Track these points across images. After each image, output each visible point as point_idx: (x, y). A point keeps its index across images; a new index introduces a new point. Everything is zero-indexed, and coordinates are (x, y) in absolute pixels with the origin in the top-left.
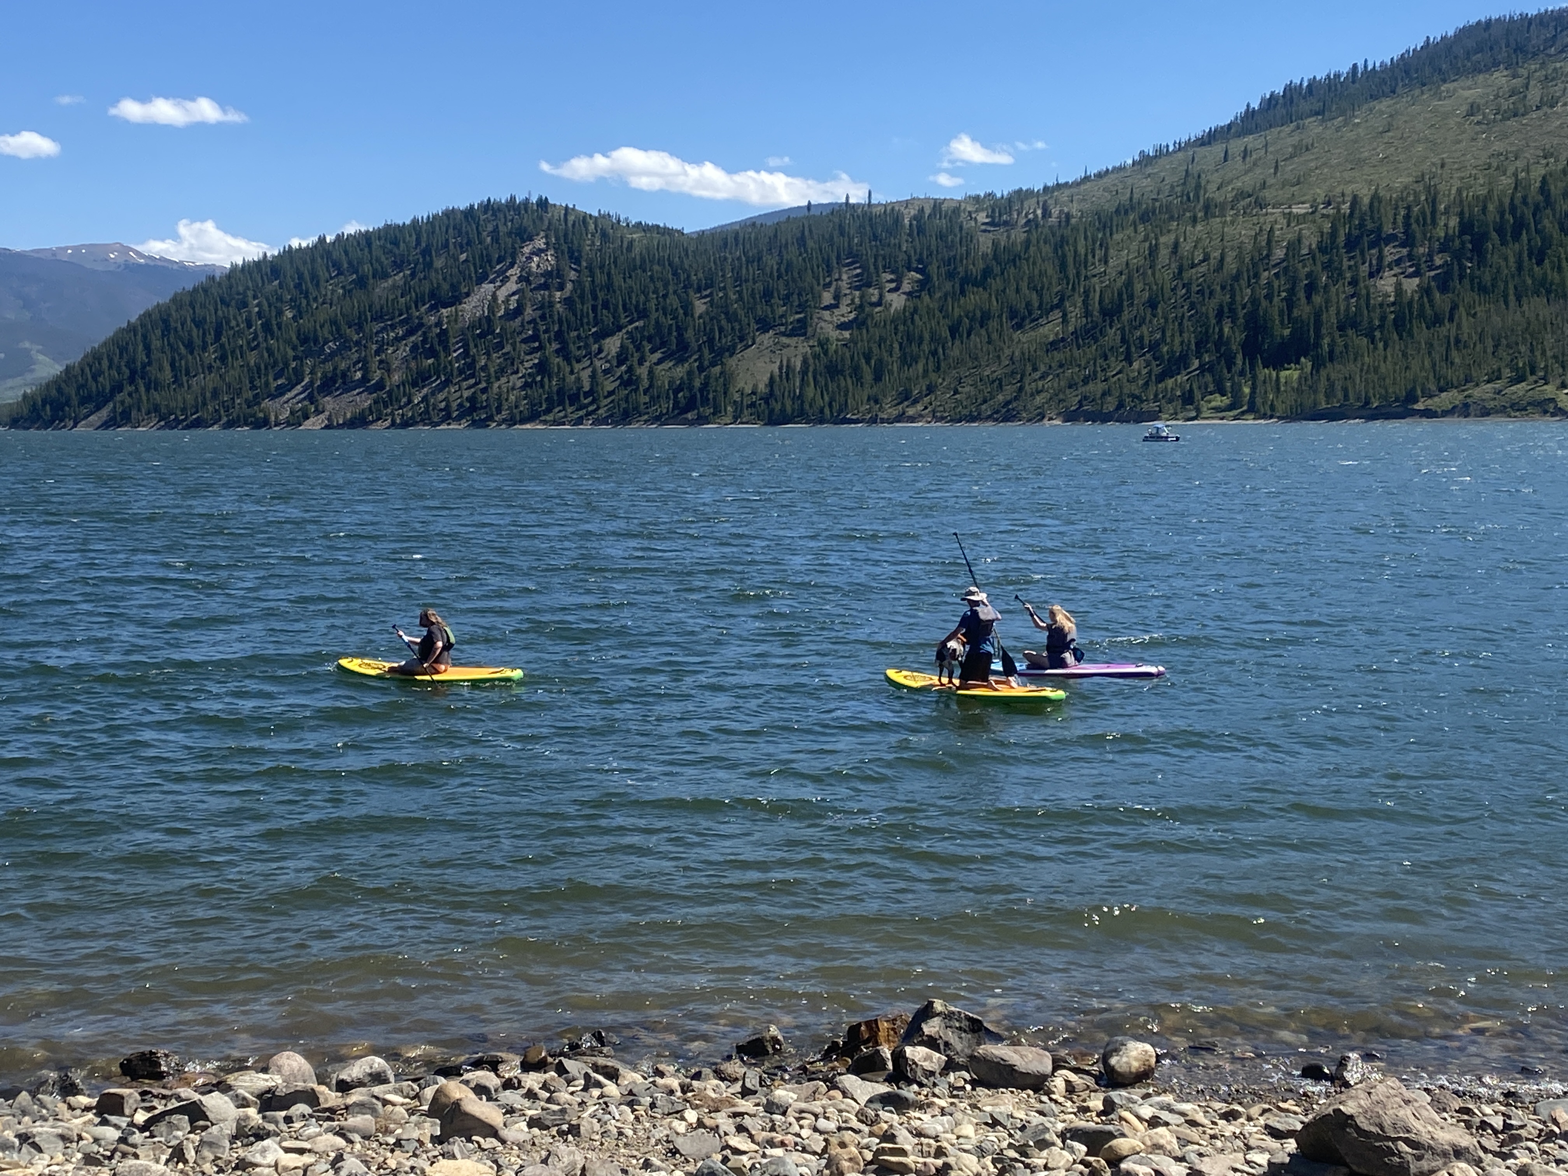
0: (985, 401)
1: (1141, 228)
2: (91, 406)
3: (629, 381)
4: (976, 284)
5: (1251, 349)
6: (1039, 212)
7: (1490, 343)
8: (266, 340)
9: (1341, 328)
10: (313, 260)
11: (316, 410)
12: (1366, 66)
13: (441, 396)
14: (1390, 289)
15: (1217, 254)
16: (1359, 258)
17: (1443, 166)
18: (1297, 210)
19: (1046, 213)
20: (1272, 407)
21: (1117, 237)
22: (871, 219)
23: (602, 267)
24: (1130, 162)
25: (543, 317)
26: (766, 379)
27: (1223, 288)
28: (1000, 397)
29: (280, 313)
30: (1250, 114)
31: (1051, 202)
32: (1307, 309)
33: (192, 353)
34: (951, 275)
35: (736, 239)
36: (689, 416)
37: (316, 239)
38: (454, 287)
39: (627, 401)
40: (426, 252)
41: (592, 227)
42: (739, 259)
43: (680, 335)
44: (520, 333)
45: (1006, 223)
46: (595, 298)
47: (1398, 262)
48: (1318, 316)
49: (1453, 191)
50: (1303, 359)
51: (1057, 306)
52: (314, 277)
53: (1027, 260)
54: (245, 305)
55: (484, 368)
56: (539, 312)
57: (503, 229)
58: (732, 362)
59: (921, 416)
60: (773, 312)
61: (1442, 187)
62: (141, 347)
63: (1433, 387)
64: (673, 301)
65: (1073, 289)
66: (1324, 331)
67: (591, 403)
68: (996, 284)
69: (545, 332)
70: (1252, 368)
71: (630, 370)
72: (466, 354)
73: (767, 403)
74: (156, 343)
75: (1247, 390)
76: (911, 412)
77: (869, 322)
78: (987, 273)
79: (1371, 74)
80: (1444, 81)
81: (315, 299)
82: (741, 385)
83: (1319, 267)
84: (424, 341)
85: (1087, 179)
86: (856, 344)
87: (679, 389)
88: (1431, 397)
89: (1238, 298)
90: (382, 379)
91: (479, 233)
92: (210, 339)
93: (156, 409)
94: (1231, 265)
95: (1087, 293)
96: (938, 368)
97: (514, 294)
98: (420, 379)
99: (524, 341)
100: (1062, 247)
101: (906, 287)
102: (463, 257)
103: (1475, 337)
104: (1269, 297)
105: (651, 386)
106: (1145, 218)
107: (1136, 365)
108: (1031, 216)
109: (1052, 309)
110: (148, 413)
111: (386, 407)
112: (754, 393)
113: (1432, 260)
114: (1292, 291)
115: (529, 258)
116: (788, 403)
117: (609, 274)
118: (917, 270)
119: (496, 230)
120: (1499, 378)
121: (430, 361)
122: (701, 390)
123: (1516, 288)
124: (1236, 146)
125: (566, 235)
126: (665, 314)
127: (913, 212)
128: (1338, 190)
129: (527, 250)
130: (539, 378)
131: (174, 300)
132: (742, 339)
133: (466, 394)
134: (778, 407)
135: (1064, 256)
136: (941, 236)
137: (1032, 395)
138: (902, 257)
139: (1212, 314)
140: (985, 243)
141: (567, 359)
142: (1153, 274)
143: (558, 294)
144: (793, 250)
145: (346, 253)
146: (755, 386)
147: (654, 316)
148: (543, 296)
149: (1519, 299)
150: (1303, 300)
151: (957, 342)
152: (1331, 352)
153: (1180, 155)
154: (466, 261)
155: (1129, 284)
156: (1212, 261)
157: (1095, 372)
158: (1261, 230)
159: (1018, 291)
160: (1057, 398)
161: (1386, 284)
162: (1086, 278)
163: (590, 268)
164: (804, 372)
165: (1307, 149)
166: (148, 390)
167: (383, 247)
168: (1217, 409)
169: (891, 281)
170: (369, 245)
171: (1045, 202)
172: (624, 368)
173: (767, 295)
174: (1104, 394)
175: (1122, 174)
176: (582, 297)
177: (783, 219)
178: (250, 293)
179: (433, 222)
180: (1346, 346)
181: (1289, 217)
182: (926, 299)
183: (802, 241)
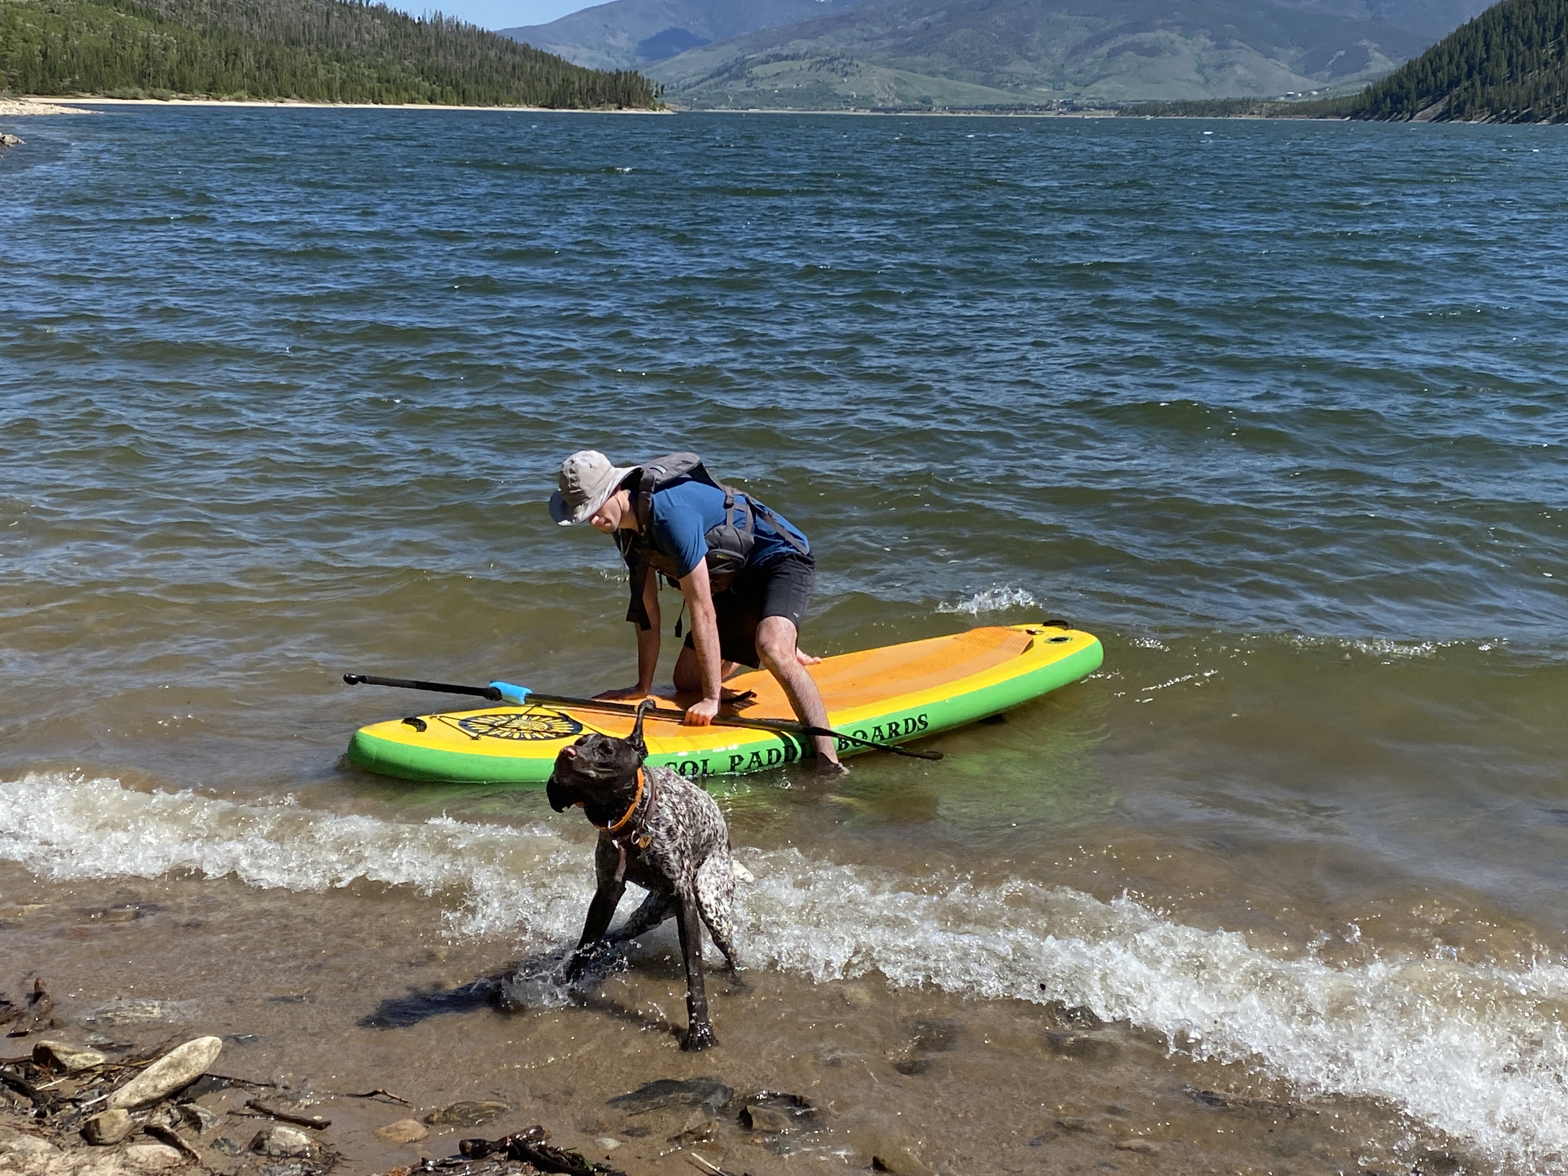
2: (1428, 99)
33: (1530, 49)
62: (1481, 43)
74: (1496, 40)
92: (1549, 34)
93: (1489, 103)
110: (1482, 107)
166: (1483, 84)
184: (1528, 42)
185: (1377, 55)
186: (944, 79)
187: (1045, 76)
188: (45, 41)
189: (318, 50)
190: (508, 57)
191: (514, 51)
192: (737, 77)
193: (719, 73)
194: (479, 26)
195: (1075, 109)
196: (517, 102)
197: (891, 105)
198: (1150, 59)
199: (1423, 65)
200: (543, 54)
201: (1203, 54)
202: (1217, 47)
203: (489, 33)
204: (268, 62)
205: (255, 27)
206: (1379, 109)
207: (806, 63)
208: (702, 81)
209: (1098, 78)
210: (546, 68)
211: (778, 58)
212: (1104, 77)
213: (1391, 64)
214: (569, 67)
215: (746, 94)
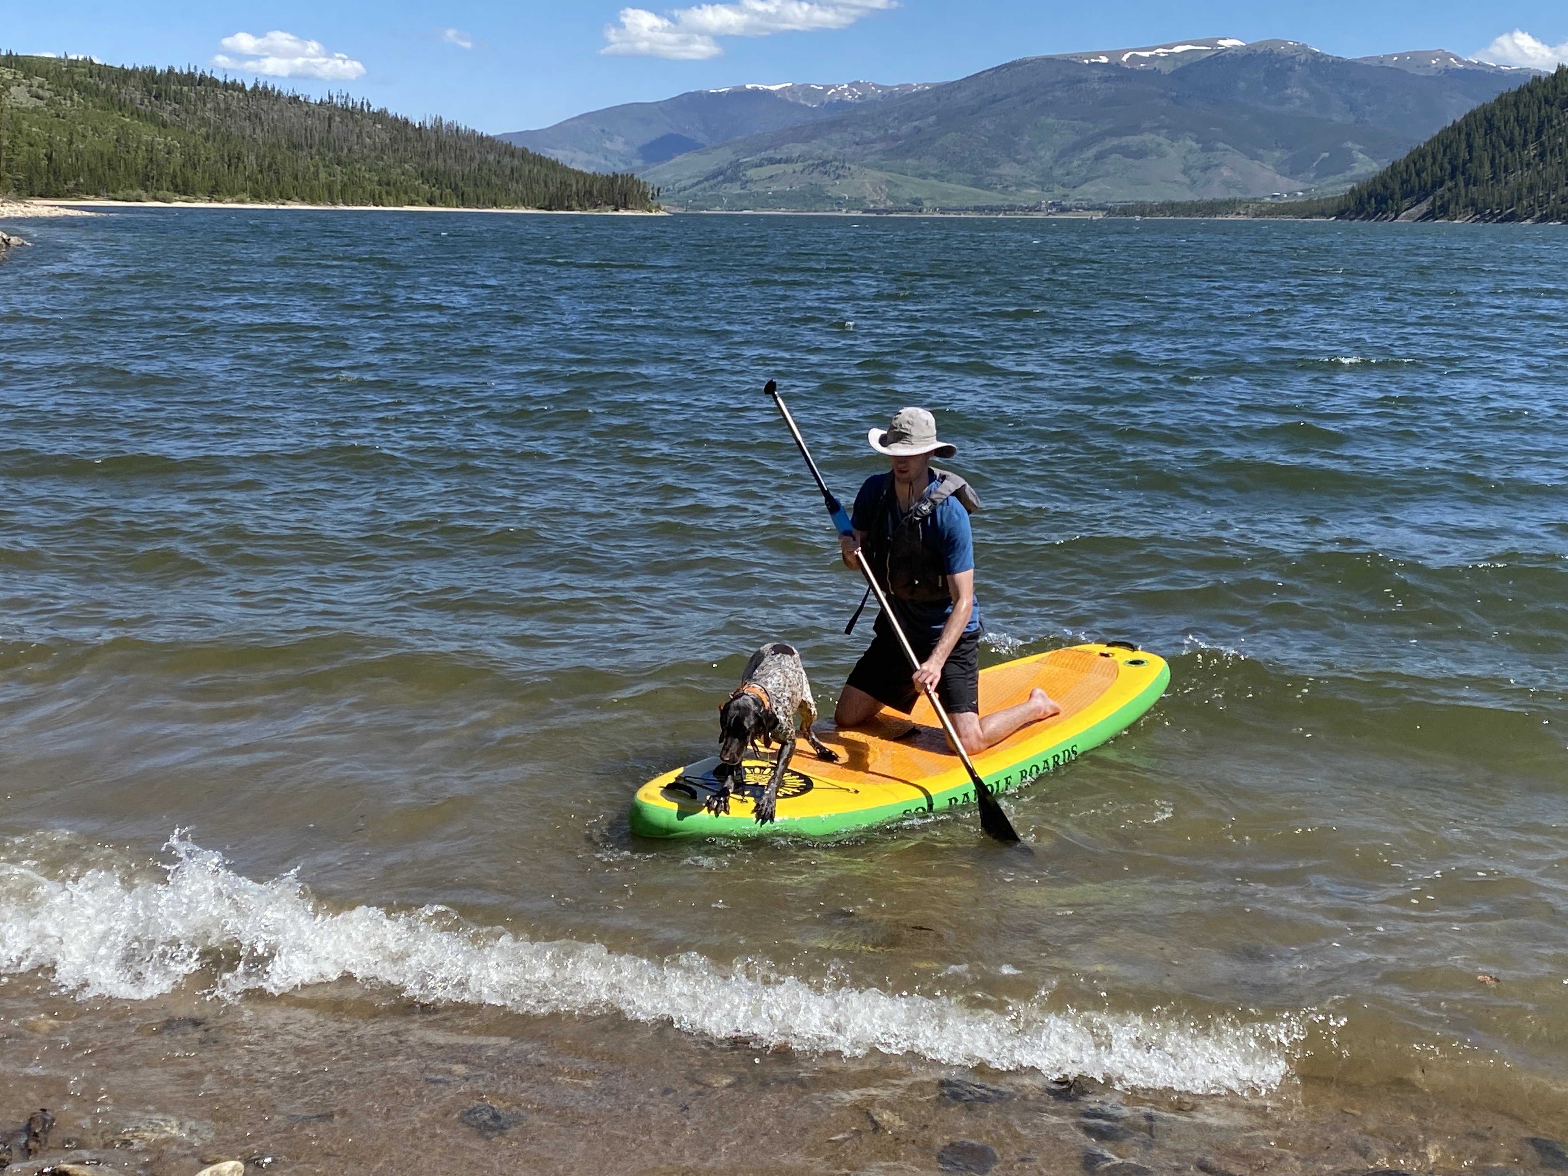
2: (1413, 198)
33: (1512, 150)
62: (1464, 145)
74: (1478, 141)
92: (1531, 137)
93: (1473, 203)
110: (1466, 206)
131: (1499, 100)
166: (1467, 185)
184: (1511, 144)
185: (1361, 156)
186: (935, 181)
187: (1034, 178)
188: (50, 145)
189: (319, 152)
190: (507, 160)
191: (512, 155)
192: (731, 180)
193: (714, 176)
194: (479, 131)
195: (1064, 210)
196: (515, 203)
197: (882, 207)
198: (1137, 162)
199: (1407, 166)
200: (541, 158)
201: (1189, 157)
202: (1204, 150)
203: (488, 137)
204: (270, 166)
205: (258, 131)
206: (1363, 209)
207: (799, 166)
208: (697, 184)
209: (1086, 180)
210: (544, 171)
211: (772, 161)
212: (1092, 179)
213: (1375, 165)
214: (566, 170)
215: (739, 196)
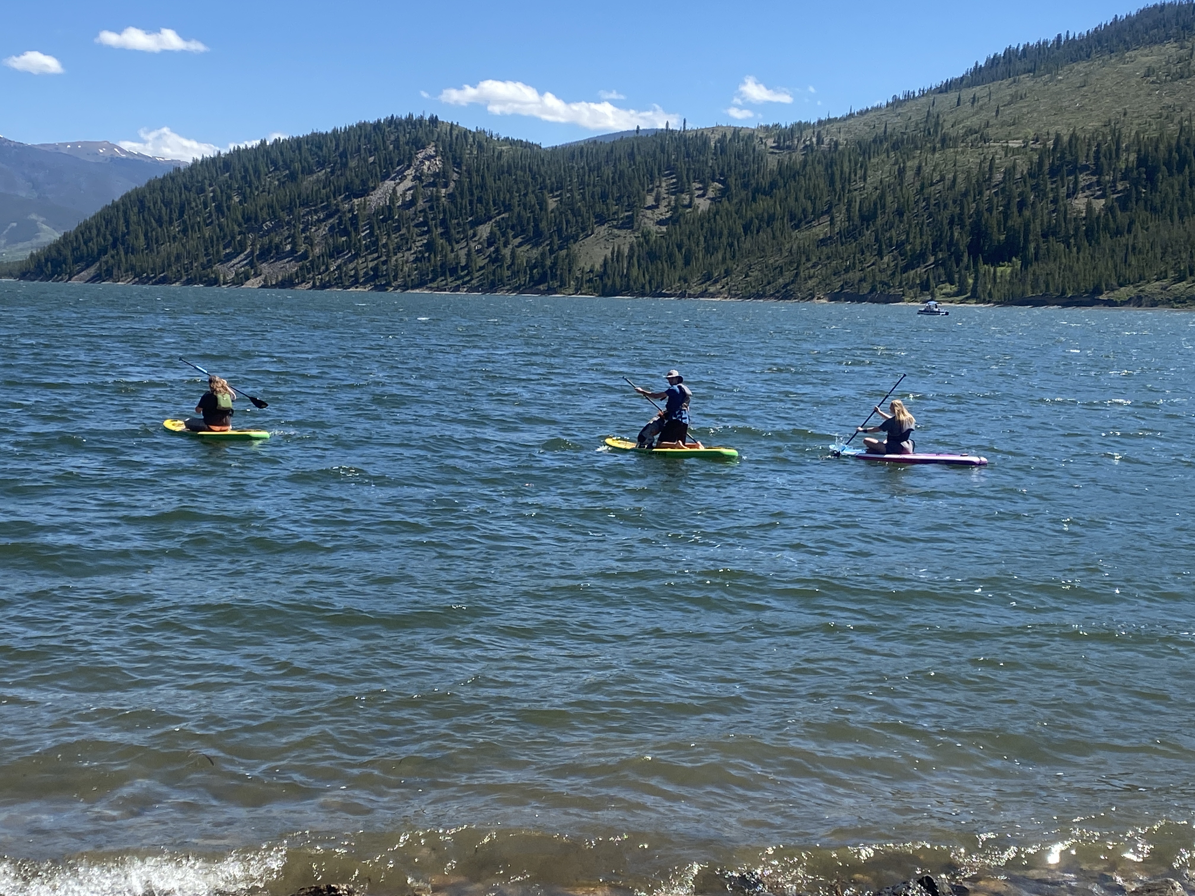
0: (769, 283)
1: (892, 154)
2: (82, 264)
3: (496, 259)
4: (765, 193)
5: (975, 250)
6: (814, 140)
7: (1159, 251)
8: (218, 219)
9: (1045, 236)
10: (256, 159)
11: (255, 273)
12: (1067, 36)
13: (351, 266)
14: (1083, 207)
15: (951, 176)
16: (1060, 183)
17: (1125, 114)
18: (1014, 144)
19: (820, 141)
20: (990, 295)
21: (874, 161)
22: (685, 141)
23: (478, 171)
24: (884, 104)
25: (431, 208)
26: (601, 260)
27: (955, 202)
28: (781, 280)
29: (229, 198)
30: (978, 70)
31: (824, 133)
32: (1019, 220)
33: (161, 226)
34: (745, 186)
35: (581, 152)
36: (541, 287)
37: (258, 142)
38: (364, 182)
39: (494, 274)
40: (343, 155)
41: (471, 140)
42: (583, 168)
43: (536, 226)
44: (413, 220)
45: (788, 147)
46: (472, 194)
47: (1089, 187)
48: (1027, 225)
49: (1133, 133)
50: (1014, 259)
51: (827, 212)
52: (257, 171)
53: (805, 176)
54: (202, 190)
55: (385, 246)
56: (429, 204)
57: (402, 140)
58: (575, 247)
59: (720, 293)
60: (608, 209)
61: (1124, 131)
62: (122, 221)
63: (1115, 283)
64: (532, 199)
65: (839, 200)
66: (1031, 237)
67: (467, 275)
68: (780, 193)
69: (433, 219)
70: (975, 264)
71: (497, 250)
72: (371, 234)
73: (601, 279)
74: (133, 218)
75: (971, 281)
76: (712, 289)
77: (681, 219)
78: (773, 185)
79: (1071, 43)
80: (1128, 49)
81: (257, 188)
82: (582, 265)
83: (1028, 189)
84: (340, 224)
85: (851, 115)
86: (671, 236)
87: (535, 267)
88: (1113, 290)
89: (966, 210)
90: (306, 251)
91: (384, 142)
92: (175, 216)
93: (132, 268)
94: (961, 186)
95: (850, 203)
96: (734, 257)
97: (409, 189)
98: (335, 252)
99: (417, 226)
100: (831, 167)
101: (711, 194)
102: (371, 159)
103: (1148, 246)
104: (990, 210)
105: (513, 263)
106: (895, 146)
107: (886, 259)
108: (808, 143)
109: (823, 214)
110: (126, 271)
111: (309, 273)
112: (591, 271)
113: (1115, 186)
114: (1007, 206)
115: (422, 162)
116: (618, 280)
117: (483, 177)
118: (719, 181)
119: (397, 139)
120: (1165, 277)
121: (344, 239)
122: (551, 268)
123: (1179, 209)
124: (967, 94)
125: (450, 145)
126: (525, 209)
127: (717, 137)
128: (1045, 130)
129: (420, 156)
130: (427, 255)
131: (148, 185)
132: (583, 230)
133: (371, 265)
134: (610, 283)
135: (833, 174)
136: (739, 156)
137: (805, 279)
138: (708, 170)
139: (946, 222)
140: (772, 162)
141: (449, 241)
142: (901, 190)
143: (443, 191)
144: (625, 163)
145: (282, 153)
146: (593, 266)
147: (517, 210)
148: (432, 192)
149: (1181, 217)
150: (1016, 213)
151: (749, 238)
152: (1036, 254)
153: (924, 100)
154: (374, 163)
155: (882, 197)
156: (947, 182)
157: (854, 263)
158: (985, 158)
159: (796, 200)
160: (824, 282)
161: (1080, 203)
162: (849, 191)
163: (469, 172)
164: (630, 257)
165: (1021, 98)
166: (126, 253)
167: (310, 150)
168: (947, 295)
169: (699, 189)
170: (299, 148)
171: (819, 132)
172: (492, 249)
173: (604, 196)
174: (860, 281)
175: (879, 113)
176: (462, 194)
177: (618, 138)
178: (207, 182)
179: (349, 132)
180: (1048, 249)
181: (1007, 149)
182: (726, 204)
183: (631, 156)
184: (159, 221)
185: (45, 227)
